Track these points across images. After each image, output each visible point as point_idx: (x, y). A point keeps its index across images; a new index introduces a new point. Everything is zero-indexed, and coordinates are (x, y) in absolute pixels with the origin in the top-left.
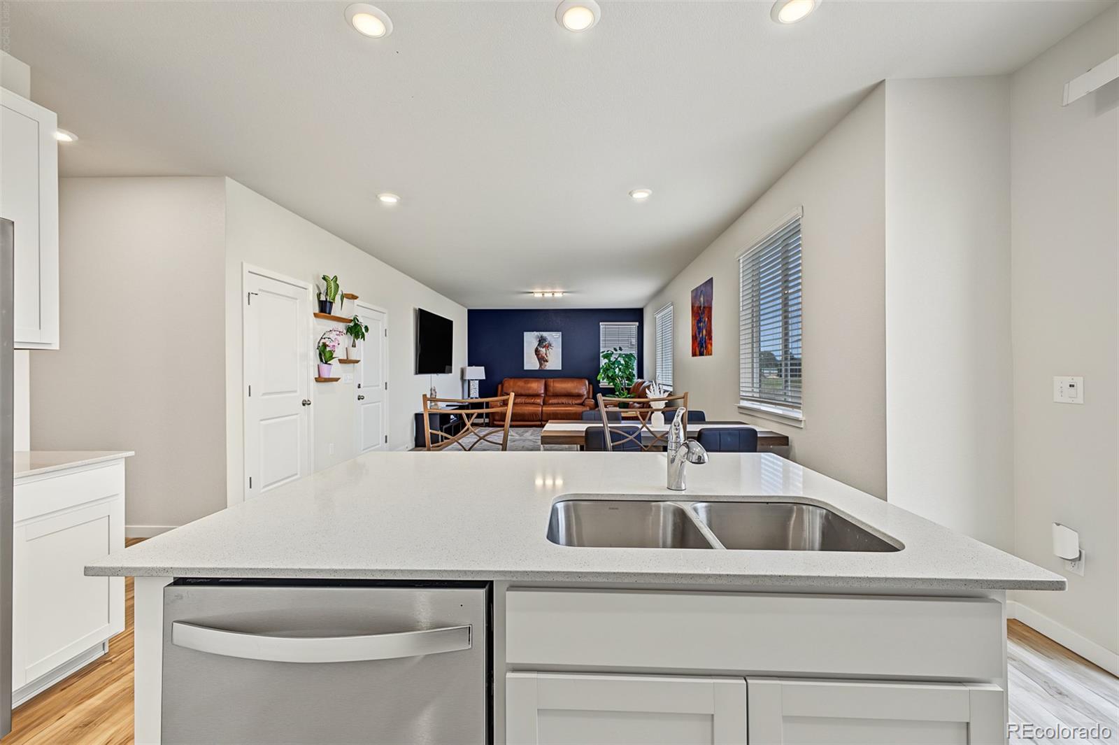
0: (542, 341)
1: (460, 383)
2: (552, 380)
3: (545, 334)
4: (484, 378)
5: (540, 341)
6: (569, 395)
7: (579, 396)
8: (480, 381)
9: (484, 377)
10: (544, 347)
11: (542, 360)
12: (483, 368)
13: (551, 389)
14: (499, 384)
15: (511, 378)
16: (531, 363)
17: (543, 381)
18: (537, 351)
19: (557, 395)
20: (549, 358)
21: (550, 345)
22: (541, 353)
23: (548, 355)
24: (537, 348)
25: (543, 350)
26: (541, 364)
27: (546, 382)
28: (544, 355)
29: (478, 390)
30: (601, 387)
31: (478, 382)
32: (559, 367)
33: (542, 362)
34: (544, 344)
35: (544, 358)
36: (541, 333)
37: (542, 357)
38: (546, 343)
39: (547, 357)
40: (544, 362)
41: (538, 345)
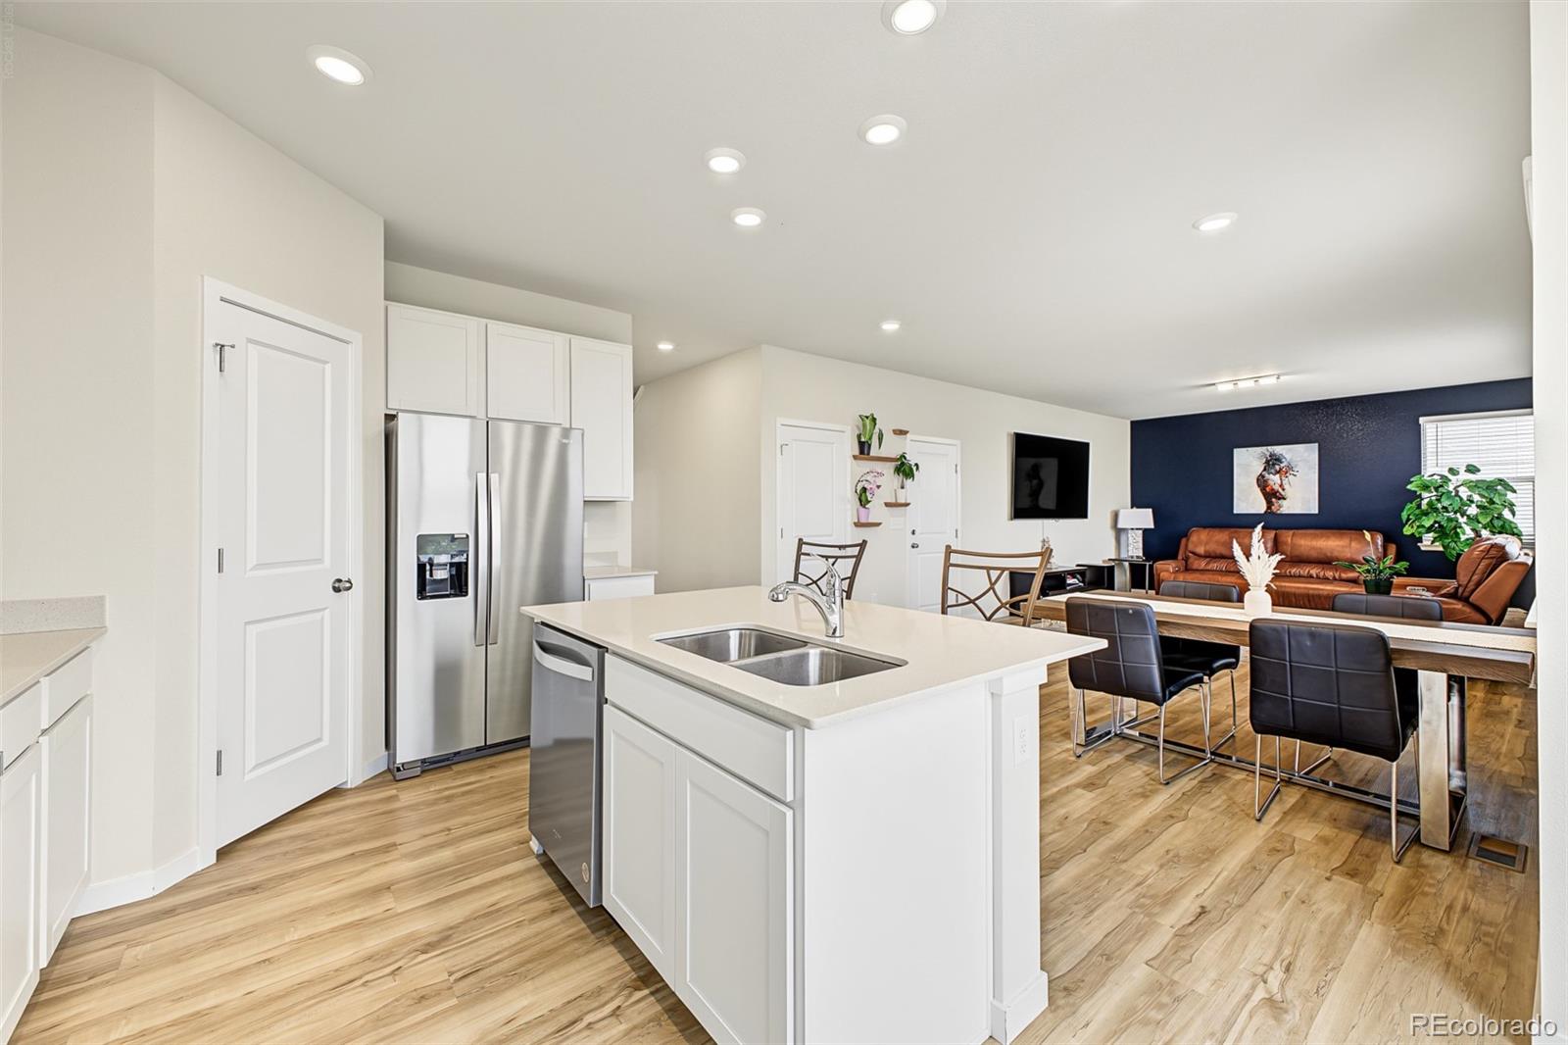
0: (1272, 462)
1: (1111, 535)
2: (1294, 531)
3: (1278, 450)
4: (1152, 527)
5: (1267, 462)
8: (1145, 531)
9: (1151, 524)
10: (1278, 472)
11: (1271, 496)
12: (1150, 510)
13: (1287, 548)
14: (1182, 537)
15: (1205, 527)
16: (1247, 500)
17: (1271, 532)
18: (1262, 482)
19: (1300, 561)
20: (1288, 492)
21: (1290, 468)
22: (1270, 482)
23: (1286, 487)
24: (1262, 476)
25: (1274, 480)
26: (1270, 504)
27: (1276, 534)
28: (1276, 487)
29: (1141, 544)
30: (1423, 549)
31: (1141, 532)
32: (1313, 508)
33: (1274, 500)
34: (1277, 467)
35: (1278, 492)
36: (1269, 448)
37: (1273, 489)
38: (1282, 465)
39: (1283, 490)
40: (1279, 499)
41: (1265, 470)
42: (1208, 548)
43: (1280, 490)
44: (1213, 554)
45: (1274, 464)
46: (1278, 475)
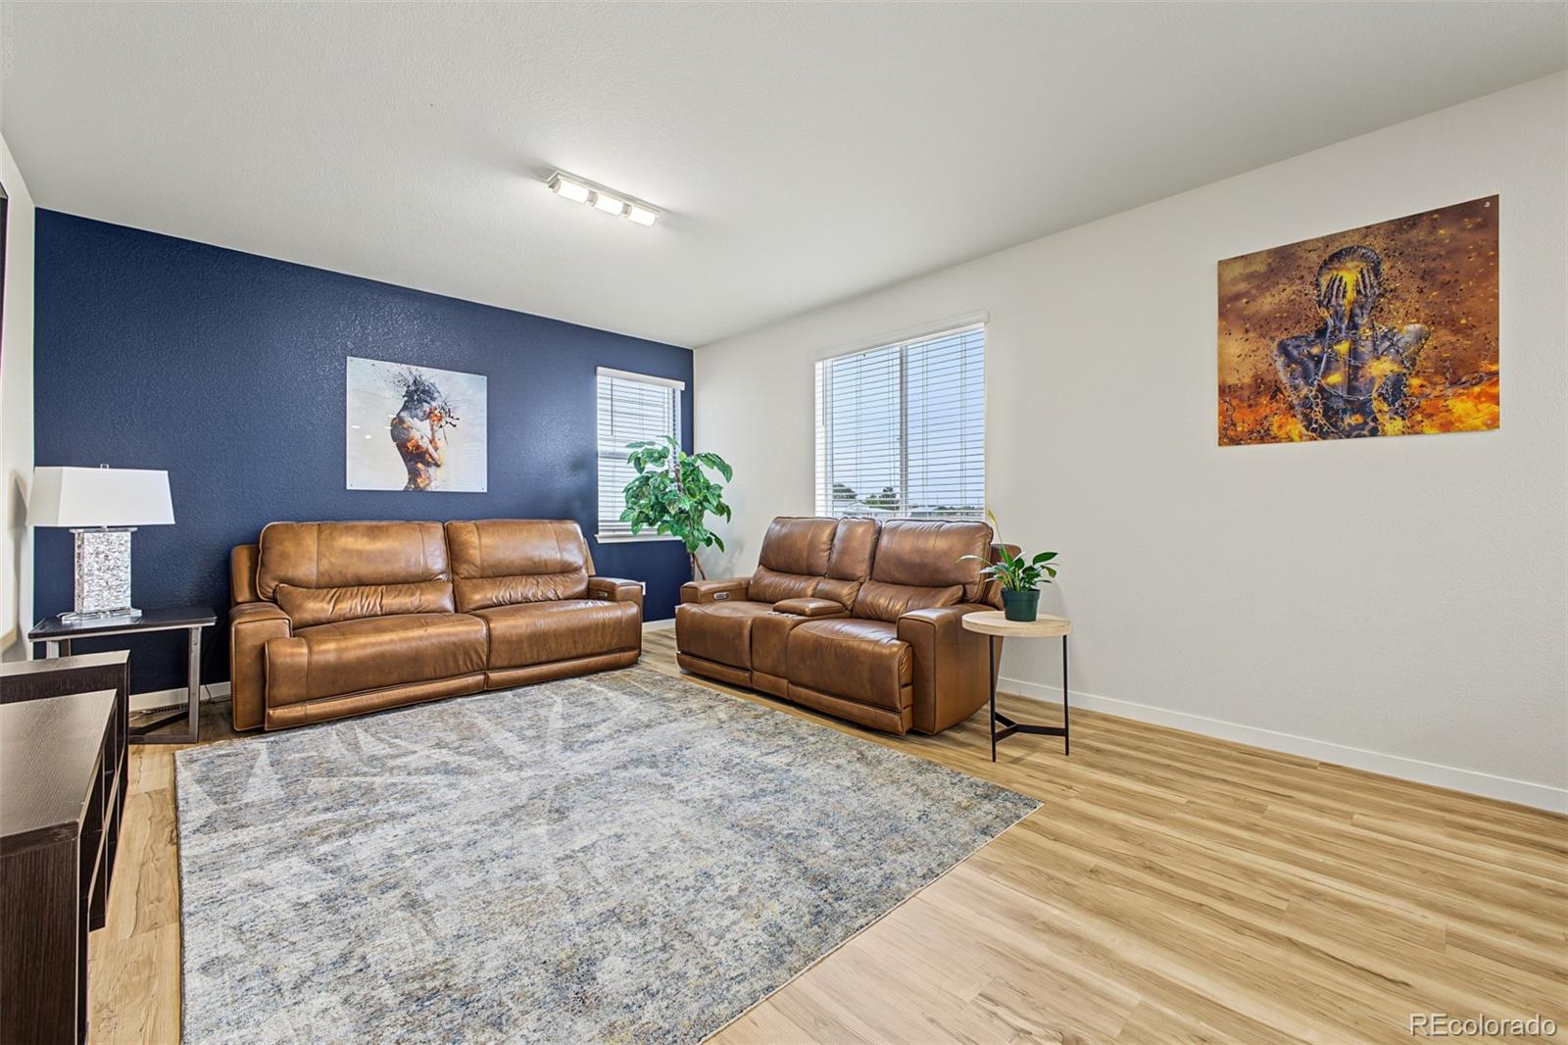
0: (417, 396)
2: (471, 524)
3: (429, 375)
5: (409, 394)
6: (535, 571)
7: (566, 569)
9: (163, 514)
10: (429, 415)
11: (415, 457)
12: (166, 472)
13: (475, 554)
14: (236, 546)
16: (375, 465)
17: (438, 531)
18: (399, 431)
19: (499, 573)
20: (444, 454)
21: (447, 411)
22: (415, 434)
23: (440, 444)
24: (399, 419)
25: (420, 430)
26: (414, 474)
27: (444, 530)
28: (425, 444)
29: (126, 575)
30: (600, 541)
31: (127, 536)
32: (478, 483)
33: (420, 465)
34: (426, 407)
35: (427, 451)
36: (413, 368)
37: (418, 447)
38: (434, 404)
39: (436, 449)
40: (428, 464)
41: (405, 408)
42: (325, 564)
43: (431, 450)
44: (337, 579)
45: (420, 401)
46: (428, 421)
